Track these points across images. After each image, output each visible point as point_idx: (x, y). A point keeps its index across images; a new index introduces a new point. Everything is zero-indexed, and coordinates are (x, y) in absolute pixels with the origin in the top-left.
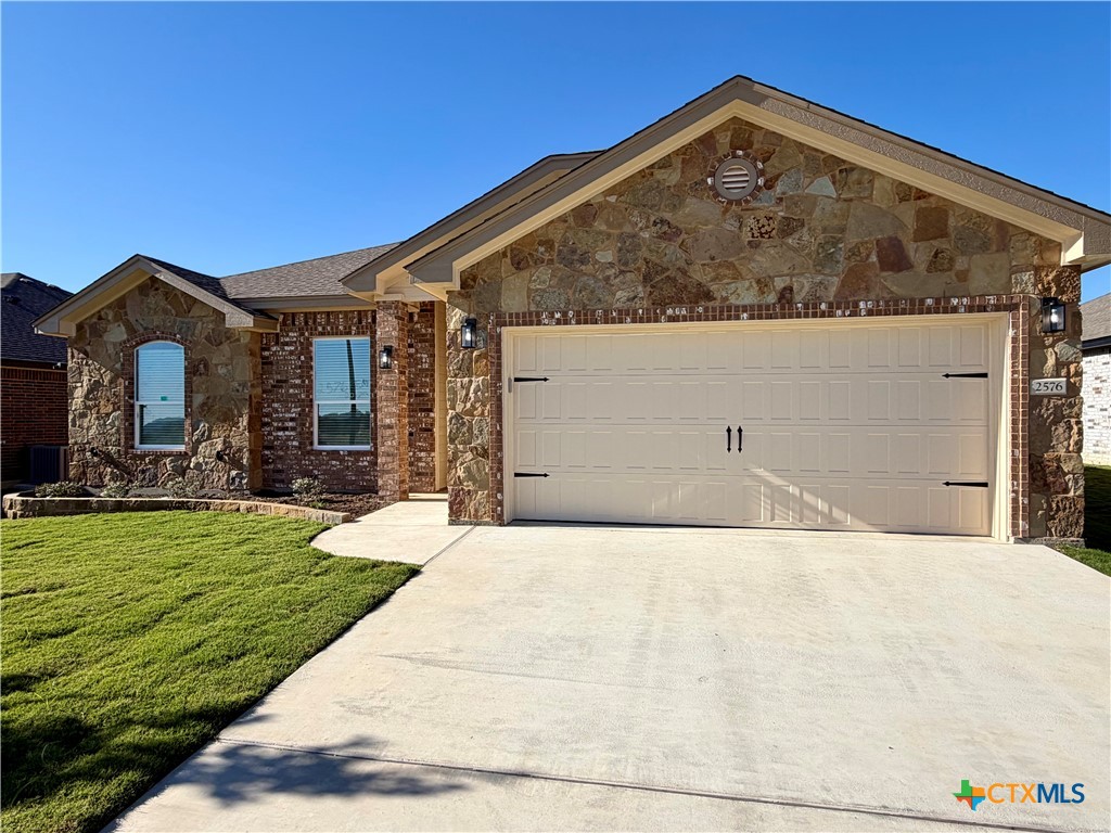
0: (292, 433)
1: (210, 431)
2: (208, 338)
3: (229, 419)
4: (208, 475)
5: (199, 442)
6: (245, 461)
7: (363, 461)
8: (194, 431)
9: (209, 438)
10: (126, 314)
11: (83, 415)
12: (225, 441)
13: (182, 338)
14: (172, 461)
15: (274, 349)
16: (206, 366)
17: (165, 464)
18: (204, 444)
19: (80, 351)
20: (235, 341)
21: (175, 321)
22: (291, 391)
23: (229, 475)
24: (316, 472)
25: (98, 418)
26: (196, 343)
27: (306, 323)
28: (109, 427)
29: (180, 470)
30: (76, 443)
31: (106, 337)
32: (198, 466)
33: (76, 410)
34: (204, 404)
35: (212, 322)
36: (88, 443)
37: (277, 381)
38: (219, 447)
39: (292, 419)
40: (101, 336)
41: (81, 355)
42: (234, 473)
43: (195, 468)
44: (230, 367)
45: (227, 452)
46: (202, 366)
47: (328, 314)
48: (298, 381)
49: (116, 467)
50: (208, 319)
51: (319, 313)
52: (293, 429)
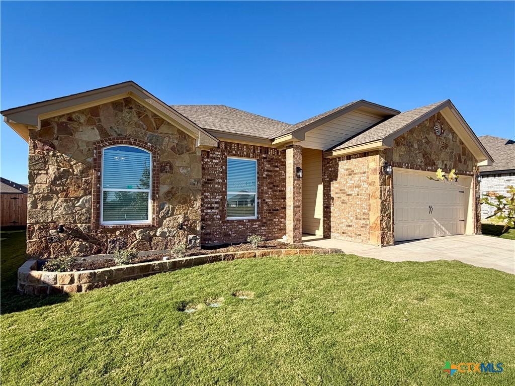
0: (216, 211)
1: (173, 209)
2: (173, 149)
3: (186, 201)
4: (171, 240)
5: (164, 218)
6: (198, 229)
7: (255, 225)
8: (160, 211)
9: (172, 214)
10: (100, 121)
11: (47, 198)
12: (185, 217)
13: (152, 146)
14: (141, 232)
15: (206, 160)
16: (171, 167)
17: (135, 234)
18: (168, 219)
19: (45, 143)
20: (192, 153)
21: (146, 134)
22: (216, 186)
23: (187, 238)
24: (230, 233)
25: (66, 201)
26: (163, 151)
27: (226, 148)
28: (77, 209)
29: (148, 238)
30: (37, 223)
31: (77, 136)
32: (163, 234)
33: (38, 193)
34: (169, 192)
35: (177, 138)
36: (53, 221)
37: (208, 180)
38: (181, 221)
39: (216, 203)
40: (72, 134)
41: (47, 147)
42: (191, 237)
43: (161, 236)
44: (189, 169)
45: (186, 223)
46: (168, 167)
47: (238, 145)
48: (220, 181)
49: (86, 240)
50: (174, 136)
51: (233, 143)
52: (217, 208)
